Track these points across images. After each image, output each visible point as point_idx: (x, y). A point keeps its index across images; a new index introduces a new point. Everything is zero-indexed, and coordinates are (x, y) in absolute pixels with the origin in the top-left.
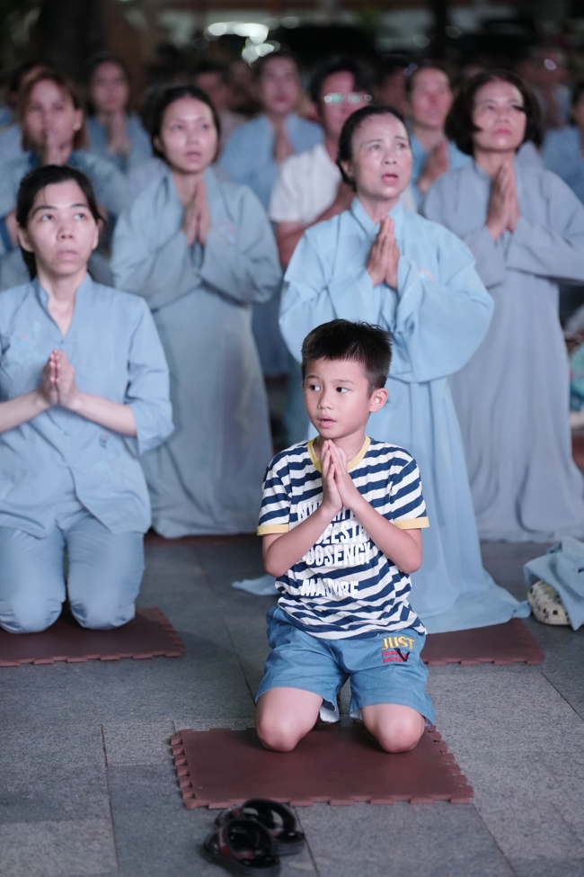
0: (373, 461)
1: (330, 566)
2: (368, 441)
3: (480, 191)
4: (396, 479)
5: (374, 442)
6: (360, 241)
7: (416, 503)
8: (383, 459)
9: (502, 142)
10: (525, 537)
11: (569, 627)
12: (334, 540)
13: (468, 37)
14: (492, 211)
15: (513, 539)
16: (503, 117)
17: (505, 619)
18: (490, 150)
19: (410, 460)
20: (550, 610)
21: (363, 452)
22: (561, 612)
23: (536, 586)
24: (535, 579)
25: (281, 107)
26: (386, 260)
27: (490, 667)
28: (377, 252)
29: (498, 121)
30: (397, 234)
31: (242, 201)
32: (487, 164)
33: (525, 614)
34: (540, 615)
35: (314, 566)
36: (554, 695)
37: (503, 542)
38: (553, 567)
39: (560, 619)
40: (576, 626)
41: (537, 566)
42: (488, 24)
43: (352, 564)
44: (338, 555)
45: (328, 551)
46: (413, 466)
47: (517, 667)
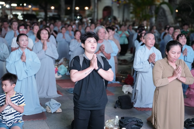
0: (16, 95)
1: (10, 113)
2: (15, 92)
3: (41, 46)
4: (19, 98)
5: (16, 92)
6: (20, 55)
7: (24, 101)
8: (17, 95)
9: (45, 39)
10: (48, 97)
11: (51, 113)
12: (10, 108)
13: (50, 17)
14: (43, 48)
15: (46, 97)
16: (45, 35)
17: (42, 112)
18: (43, 40)
19: (22, 95)
20: (49, 110)
21: (15, 94)
22: (50, 111)
23: (47, 107)
24: (47, 105)
25: (15, 29)
26: (24, 58)
27: (38, 121)
28: (22, 57)
29: (44, 36)
30: (26, 54)
31: (3, 45)
32: (42, 41)
33: (45, 111)
34: (47, 111)
35: (6, 113)
36: (47, 125)
37: (45, 98)
38: (49, 103)
39: (50, 112)
40: (52, 113)
41: (47, 103)
42: (54, 15)
43: (13, 112)
44: (11, 111)
45: (9, 110)
46: (23, 96)
47: (42, 120)
